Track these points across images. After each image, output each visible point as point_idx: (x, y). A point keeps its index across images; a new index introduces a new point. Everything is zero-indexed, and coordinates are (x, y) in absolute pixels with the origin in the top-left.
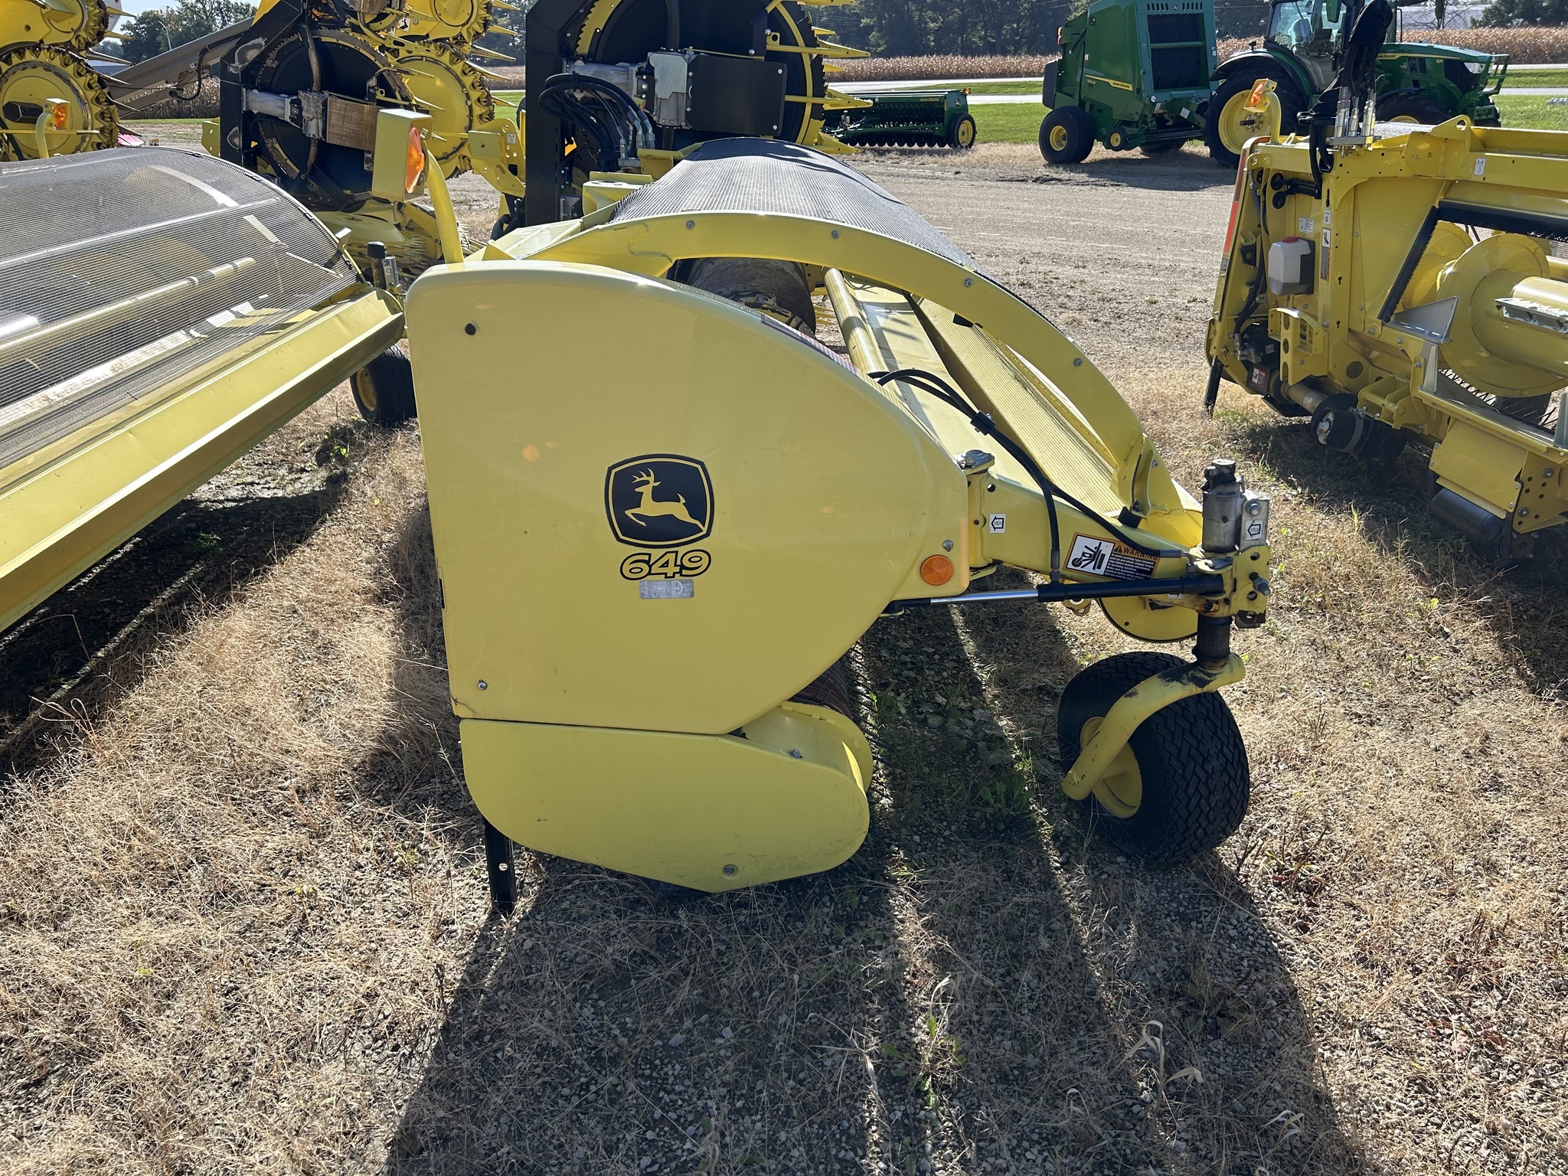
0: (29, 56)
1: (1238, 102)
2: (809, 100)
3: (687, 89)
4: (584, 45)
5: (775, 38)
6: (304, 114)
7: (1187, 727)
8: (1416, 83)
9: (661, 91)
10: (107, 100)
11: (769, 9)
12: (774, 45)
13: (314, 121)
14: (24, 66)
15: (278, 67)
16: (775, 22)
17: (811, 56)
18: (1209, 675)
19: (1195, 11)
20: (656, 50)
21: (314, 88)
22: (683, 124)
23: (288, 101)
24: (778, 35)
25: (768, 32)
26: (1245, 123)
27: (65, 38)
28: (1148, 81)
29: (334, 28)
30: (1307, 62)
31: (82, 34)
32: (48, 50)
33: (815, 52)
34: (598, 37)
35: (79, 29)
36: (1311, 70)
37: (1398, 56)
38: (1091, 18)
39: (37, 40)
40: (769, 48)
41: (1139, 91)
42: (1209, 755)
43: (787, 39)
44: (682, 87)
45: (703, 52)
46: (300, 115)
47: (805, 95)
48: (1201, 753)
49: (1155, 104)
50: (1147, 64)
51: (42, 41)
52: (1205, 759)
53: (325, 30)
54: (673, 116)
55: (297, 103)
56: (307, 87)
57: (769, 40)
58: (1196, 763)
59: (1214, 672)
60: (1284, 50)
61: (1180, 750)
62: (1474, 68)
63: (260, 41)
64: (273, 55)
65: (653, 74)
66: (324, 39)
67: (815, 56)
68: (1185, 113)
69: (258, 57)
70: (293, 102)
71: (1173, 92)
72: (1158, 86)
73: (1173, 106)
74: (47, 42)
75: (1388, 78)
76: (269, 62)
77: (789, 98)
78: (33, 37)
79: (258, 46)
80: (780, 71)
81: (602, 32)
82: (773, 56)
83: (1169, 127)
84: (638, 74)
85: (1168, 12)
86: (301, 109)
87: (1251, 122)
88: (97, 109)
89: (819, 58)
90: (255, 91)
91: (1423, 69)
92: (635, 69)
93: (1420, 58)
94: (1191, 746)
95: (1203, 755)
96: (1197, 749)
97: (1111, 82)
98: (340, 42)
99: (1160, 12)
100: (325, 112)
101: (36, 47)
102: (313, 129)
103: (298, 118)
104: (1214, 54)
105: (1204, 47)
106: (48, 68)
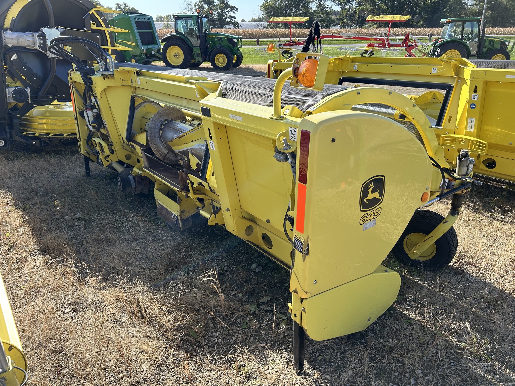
1: (171, 50)
2: (110, 48)
4: (8, 24)
5: (94, 24)
8: (220, 44)
11: (90, 13)
12: (94, 27)
16: (93, 18)
17: (108, 31)
19: (148, 21)
20: (45, 27)
25: (91, 21)
26: (175, 56)
28: (139, 42)
30: (189, 38)
33: (110, 30)
34: (14, 21)
36: (191, 40)
37: (214, 36)
38: (115, 21)
40: (92, 28)
41: (137, 45)
43: (99, 25)
45: (65, 29)
47: (108, 46)
49: (143, 50)
50: (138, 37)
57: (92, 24)
60: (181, 33)
62: (235, 40)
65: (45, 37)
68: (153, 53)
71: (148, 46)
72: (143, 44)
73: (149, 50)
75: (213, 43)
77: (102, 47)
80: (98, 37)
81: (16, 19)
82: (93, 31)
83: (148, 57)
84: (38, 36)
85: (140, 20)
87: (176, 56)
91: (222, 41)
92: (36, 34)
93: (220, 37)
97: (127, 42)
99: (138, 20)
104: (157, 34)
105: (153, 32)
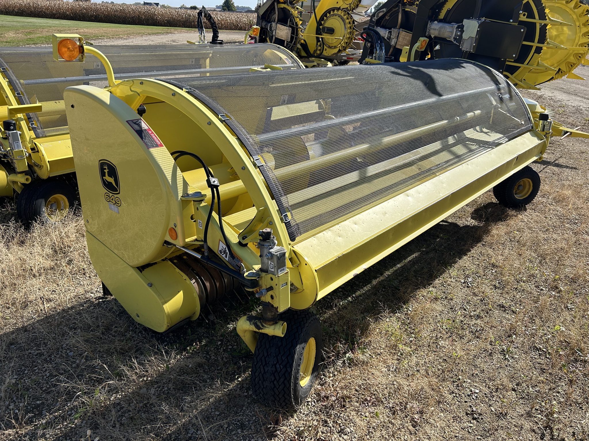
0: (336, 12)
2: (535, 45)
3: (476, 36)
4: (442, 16)
5: (524, 15)
6: (391, 36)
7: (267, 347)
9: (465, 36)
10: (353, 28)
12: (523, 18)
13: (394, 39)
14: (333, 15)
15: (389, 19)
16: (527, 8)
17: (541, 24)
18: (263, 326)
20: (468, 18)
21: (397, 27)
22: (472, 51)
23: (388, 31)
24: (526, 14)
25: (521, 12)
27: (346, 6)
29: (412, 5)
31: (352, 5)
32: (342, 10)
33: (543, 22)
34: (448, 11)
35: (351, 4)
39: (339, 7)
40: (520, 19)
42: (268, 363)
43: (531, 15)
44: (474, 35)
45: (488, 20)
46: (390, 37)
47: (533, 42)
48: (265, 360)
51: (340, 7)
52: (266, 364)
53: (408, 6)
54: (469, 47)
55: (390, 32)
56: (395, 27)
57: (521, 16)
58: (262, 364)
59: (266, 326)
61: (259, 354)
63: (385, 10)
64: (389, 15)
65: (463, 28)
66: (406, 9)
67: (543, 24)
69: (383, 15)
70: (389, 32)
74: (341, 8)
76: (387, 17)
77: (525, 43)
78: (338, 6)
79: (384, 11)
80: (522, 30)
81: (450, 10)
82: (522, 23)
84: (457, 28)
86: (391, 35)
88: (349, 31)
89: (546, 25)
90: (379, 27)
92: (456, 26)
94: (264, 355)
95: (266, 362)
96: (265, 358)
98: (411, 11)
100: (398, 36)
101: (338, 9)
102: (393, 43)
103: (389, 38)
106: (340, 16)
